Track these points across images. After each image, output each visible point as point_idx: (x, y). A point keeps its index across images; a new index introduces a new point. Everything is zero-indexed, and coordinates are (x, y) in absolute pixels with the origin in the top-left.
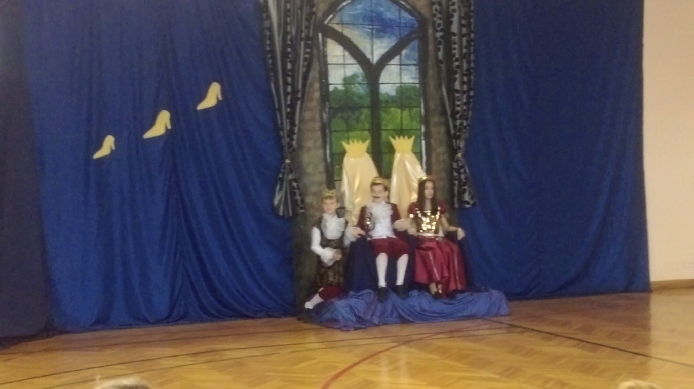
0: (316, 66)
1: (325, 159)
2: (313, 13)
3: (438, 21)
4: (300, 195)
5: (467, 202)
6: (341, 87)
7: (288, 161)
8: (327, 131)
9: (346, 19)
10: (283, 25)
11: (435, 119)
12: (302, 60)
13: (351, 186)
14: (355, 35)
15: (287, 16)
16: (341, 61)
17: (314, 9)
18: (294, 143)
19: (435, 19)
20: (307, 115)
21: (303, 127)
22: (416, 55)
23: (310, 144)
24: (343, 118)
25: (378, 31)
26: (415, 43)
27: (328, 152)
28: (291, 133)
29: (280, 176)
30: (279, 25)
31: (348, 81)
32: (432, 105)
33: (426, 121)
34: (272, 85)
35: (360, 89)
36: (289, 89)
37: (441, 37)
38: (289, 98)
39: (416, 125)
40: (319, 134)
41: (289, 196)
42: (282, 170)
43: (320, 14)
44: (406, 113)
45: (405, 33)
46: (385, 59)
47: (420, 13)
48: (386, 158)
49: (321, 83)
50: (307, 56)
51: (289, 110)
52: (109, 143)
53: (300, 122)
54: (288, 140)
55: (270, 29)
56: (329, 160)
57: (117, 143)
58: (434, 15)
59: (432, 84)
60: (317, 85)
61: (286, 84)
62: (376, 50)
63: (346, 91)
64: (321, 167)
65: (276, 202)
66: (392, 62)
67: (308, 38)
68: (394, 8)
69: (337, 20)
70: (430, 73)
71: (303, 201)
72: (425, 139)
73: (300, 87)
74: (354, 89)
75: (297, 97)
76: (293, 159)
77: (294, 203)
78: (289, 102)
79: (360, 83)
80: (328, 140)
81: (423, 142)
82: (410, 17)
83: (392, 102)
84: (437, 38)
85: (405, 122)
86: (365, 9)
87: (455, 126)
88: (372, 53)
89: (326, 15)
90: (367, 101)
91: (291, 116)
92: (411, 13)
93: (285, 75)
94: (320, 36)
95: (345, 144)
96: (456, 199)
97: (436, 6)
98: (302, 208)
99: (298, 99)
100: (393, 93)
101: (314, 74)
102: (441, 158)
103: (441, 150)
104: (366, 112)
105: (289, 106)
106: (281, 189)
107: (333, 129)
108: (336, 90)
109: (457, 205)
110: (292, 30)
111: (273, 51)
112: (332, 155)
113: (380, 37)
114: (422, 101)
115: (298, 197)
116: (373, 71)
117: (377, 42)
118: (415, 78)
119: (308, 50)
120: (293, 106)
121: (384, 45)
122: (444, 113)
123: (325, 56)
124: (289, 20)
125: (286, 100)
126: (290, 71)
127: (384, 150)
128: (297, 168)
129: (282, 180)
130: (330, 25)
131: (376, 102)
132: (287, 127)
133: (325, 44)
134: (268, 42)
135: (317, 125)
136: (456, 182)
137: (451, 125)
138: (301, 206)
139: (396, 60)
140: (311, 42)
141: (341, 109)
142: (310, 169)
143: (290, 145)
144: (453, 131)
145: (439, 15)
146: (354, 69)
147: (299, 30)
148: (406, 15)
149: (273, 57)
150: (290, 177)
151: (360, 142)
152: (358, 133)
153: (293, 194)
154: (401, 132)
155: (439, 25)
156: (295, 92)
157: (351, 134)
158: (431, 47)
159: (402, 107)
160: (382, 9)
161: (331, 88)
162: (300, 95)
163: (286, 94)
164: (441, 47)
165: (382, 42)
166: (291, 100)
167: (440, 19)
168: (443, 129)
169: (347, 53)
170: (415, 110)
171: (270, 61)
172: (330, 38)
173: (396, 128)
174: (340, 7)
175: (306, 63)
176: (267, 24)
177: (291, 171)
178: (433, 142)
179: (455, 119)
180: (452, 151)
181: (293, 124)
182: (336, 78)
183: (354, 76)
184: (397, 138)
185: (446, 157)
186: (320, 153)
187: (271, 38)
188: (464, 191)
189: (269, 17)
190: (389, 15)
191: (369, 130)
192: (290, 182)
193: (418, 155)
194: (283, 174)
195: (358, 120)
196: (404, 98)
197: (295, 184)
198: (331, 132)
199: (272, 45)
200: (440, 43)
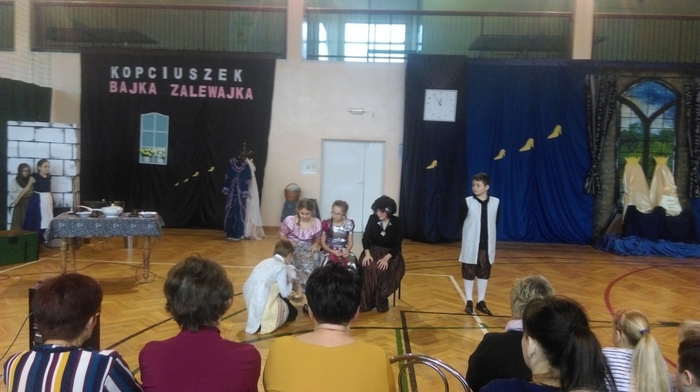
0: (614, 117)
1: (615, 166)
2: (615, 91)
3: (689, 96)
4: (600, 184)
5: (697, 195)
6: (628, 130)
7: (594, 166)
8: (618, 152)
9: (634, 94)
10: (598, 97)
11: (682, 149)
12: (607, 114)
13: (628, 181)
14: (638, 102)
15: (600, 92)
16: (629, 116)
17: (616, 89)
18: (599, 158)
19: (687, 95)
20: (607, 143)
21: (604, 149)
22: (673, 114)
23: (607, 158)
24: (627, 146)
25: (652, 100)
26: (674, 108)
27: (617, 163)
28: (597, 152)
29: (590, 174)
30: (596, 97)
31: (632, 127)
32: (681, 141)
33: (676, 149)
34: (589, 128)
35: (639, 131)
36: (598, 130)
37: (690, 104)
38: (598, 134)
39: (670, 151)
40: (612, 154)
41: (593, 184)
42: (591, 171)
43: (619, 91)
44: (664, 145)
45: (668, 101)
46: (655, 116)
47: (678, 92)
48: (650, 168)
49: (617, 127)
50: (610, 113)
51: (597, 140)
52: (502, 153)
53: (603, 146)
54: (595, 156)
55: (590, 99)
56: (617, 167)
57: (506, 153)
58: (687, 92)
59: (681, 129)
60: (614, 128)
61: (597, 127)
62: (650, 111)
63: (630, 132)
64: (613, 170)
65: (586, 187)
66: (659, 117)
67: (611, 104)
68: (663, 88)
69: (628, 94)
70: (681, 124)
71: (601, 187)
72: (675, 160)
73: (605, 129)
74: (635, 131)
75: (602, 134)
76: (597, 165)
77: (596, 188)
78: (598, 137)
79: (639, 128)
80: (618, 157)
81: (674, 161)
82: (672, 93)
83: (656, 138)
84: (687, 105)
85: (664, 149)
86: (646, 89)
87: (694, 153)
88: (647, 112)
89: (622, 92)
90: (643, 137)
91: (598, 144)
92: (672, 91)
93: (597, 122)
94: (618, 102)
95: (627, 159)
96: (690, 193)
97: (688, 88)
98: (600, 191)
99: (603, 135)
100: (658, 134)
101: (613, 123)
102: (683, 170)
103: (684, 166)
104: (641, 143)
105: (598, 138)
106: (589, 180)
107: (621, 151)
108: (625, 131)
109: (691, 196)
110: (603, 99)
111: (591, 111)
112: (619, 165)
113: (652, 104)
114: (675, 138)
115: (599, 185)
116: (647, 122)
117: (651, 106)
118: (671, 126)
119: (611, 110)
120: (600, 138)
121: (655, 108)
122: (687, 145)
123: (620, 113)
124: (602, 94)
125: (596, 135)
126: (600, 120)
127: (650, 163)
128: (599, 170)
129: (590, 176)
130: (625, 97)
131: (647, 139)
132: (595, 149)
133: (620, 107)
134: (589, 105)
135: (612, 149)
136: (692, 183)
137: (692, 152)
138: (600, 189)
139: (661, 116)
140: (613, 105)
141: (627, 141)
142: (606, 171)
143: (596, 158)
144: (692, 156)
145: (689, 93)
146: (636, 120)
147: (607, 100)
148: (669, 92)
149: (591, 113)
150: (595, 174)
151: (635, 158)
152: (636, 154)
153: (596, 183)
154: (660, 154)
155: (689, 98)
156: (601, 132)
157: (631, 154)
158: (683, 110)
159: (662, 141)
160: (655, 89)
161: (622, 130)
162: (604, 133)
163: (597, 132)
164: (689, 110)
165: (654, 106)
166: (599, 135)
167: (690, 94)
168: (686, 154)
169: (633, 112)
170: (670, 143)
171: (589, 115)
172: (624, 104)
173: (658, 152)
174: (631, 87)
175: (609, 117)
176: (589, 96)
177: (596, 172)
178: (679, 161)
179: (694, 149)
180: (691, 167)
181: (599, 148)
182: (625, 125)
183: (635, 124)
184: (658, 157)
185: (686, 169)
186: (612, 163)
187: (591, 103)
188: (696, 188)
189: (590, 93)
190: (658, 92)
191: (642, 152)
192: (595, 177)
193: (670, 167)
194: (591, 173)
195: (636, 147)
196: (664, 137)
197: (597, 178)
198: (620, 152)
199: (591, 107)
200: (689, 108)
